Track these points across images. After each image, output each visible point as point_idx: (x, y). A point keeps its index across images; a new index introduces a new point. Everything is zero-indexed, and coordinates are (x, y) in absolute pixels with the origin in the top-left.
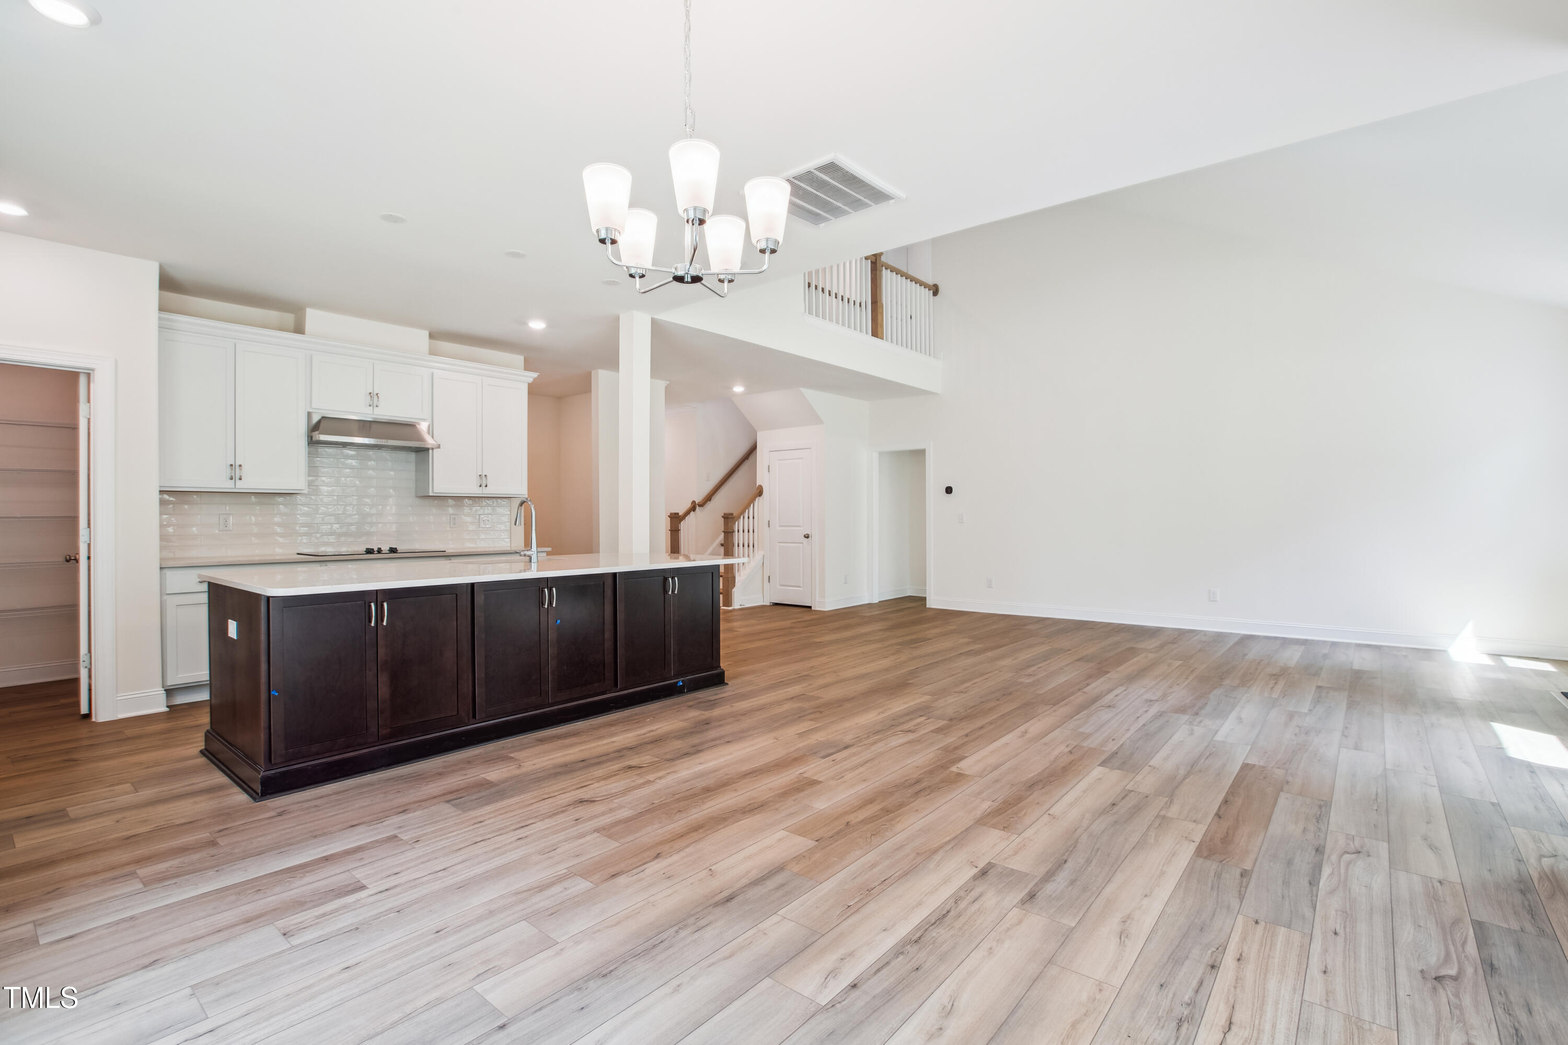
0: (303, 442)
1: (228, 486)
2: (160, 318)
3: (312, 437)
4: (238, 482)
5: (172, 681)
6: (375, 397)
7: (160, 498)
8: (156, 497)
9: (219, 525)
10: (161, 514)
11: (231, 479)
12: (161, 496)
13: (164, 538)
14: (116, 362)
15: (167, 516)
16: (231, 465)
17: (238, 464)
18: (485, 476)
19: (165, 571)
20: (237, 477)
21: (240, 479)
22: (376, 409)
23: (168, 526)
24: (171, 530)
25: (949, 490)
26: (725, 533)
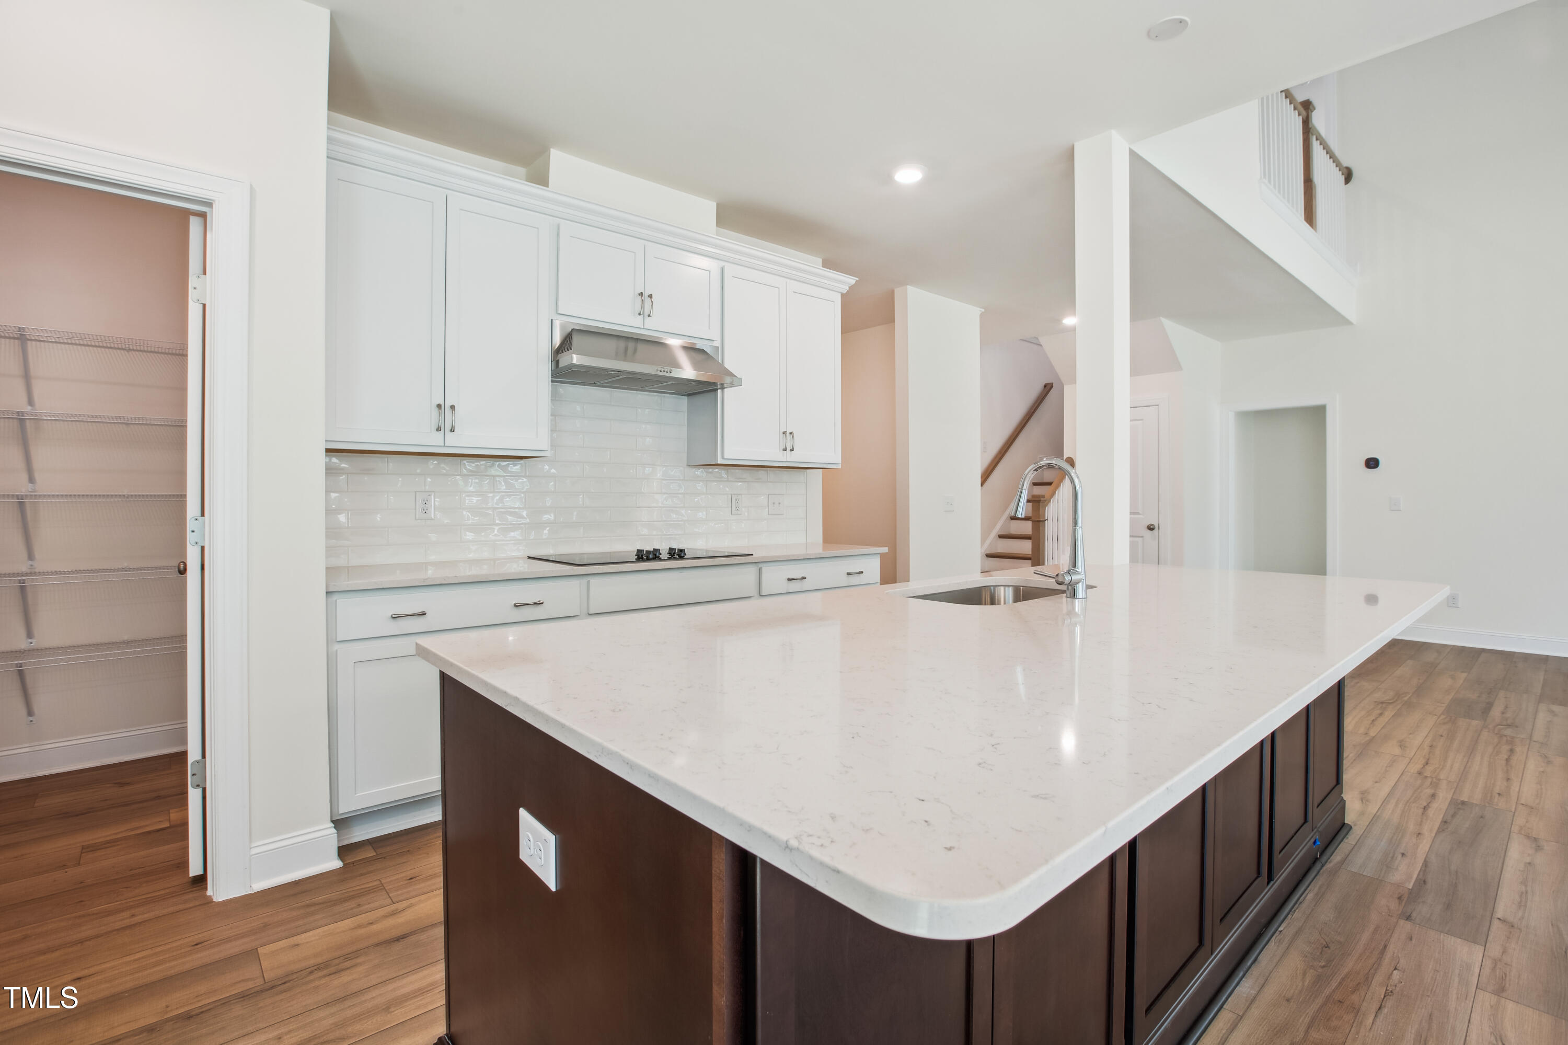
0: (546, 369)
1: (433, 441)
2: (330, 140)
3: (557, 362)
4: (449, 435)
5: (346, 807)
6: (648, 301)
7: (326, 464)
8: (322, 458)
9: (415, 509)
10: (328, 492)
11: (439, 429)
12: (328, 460)
13: (333, 532)
14: (252, 190)
15: (336, 495)
16: (439, 406)
17: (448, 404)
18: (791, 433)
19: (335, 597)
20: (448, 427)
21: (452, 430)
22: (648, 319)
23: (338, 511)
24: (342, 518)
25: (1372, 463)
26: (1032, 521)
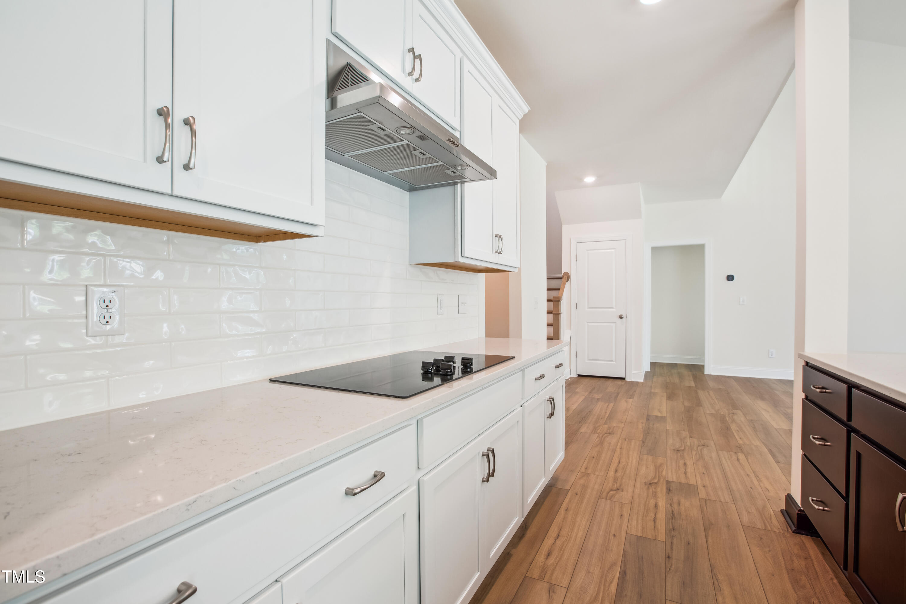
11: (160, 160)
18: (500, 237)
22: (415, 84)
25: (730, 278)
26: (554, 314)
